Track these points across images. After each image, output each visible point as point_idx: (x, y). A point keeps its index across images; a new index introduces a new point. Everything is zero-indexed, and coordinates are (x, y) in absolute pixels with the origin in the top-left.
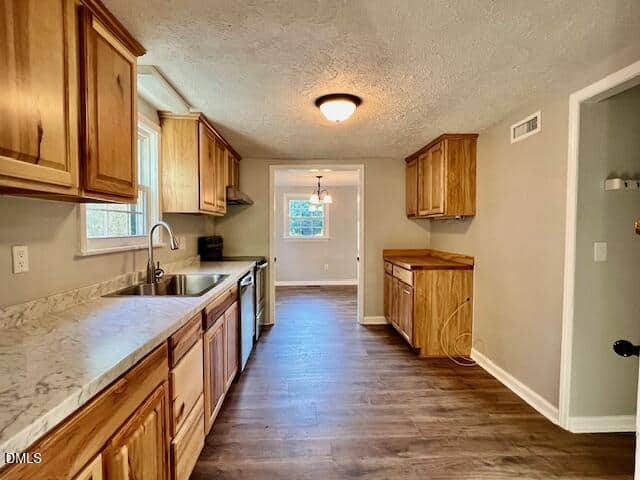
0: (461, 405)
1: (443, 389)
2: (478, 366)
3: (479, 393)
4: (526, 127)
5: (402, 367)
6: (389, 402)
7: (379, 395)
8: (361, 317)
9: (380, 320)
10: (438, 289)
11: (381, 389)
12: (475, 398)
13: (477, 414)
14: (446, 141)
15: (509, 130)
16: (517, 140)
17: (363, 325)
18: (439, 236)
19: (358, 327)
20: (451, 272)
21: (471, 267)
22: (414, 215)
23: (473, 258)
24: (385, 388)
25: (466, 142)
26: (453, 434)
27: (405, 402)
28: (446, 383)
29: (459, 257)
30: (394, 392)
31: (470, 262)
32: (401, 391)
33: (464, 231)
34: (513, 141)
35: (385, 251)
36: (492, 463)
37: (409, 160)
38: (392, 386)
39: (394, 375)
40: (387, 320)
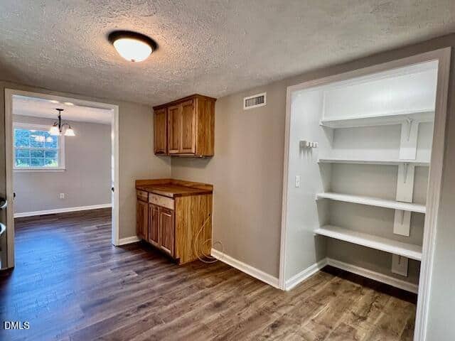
0: (226, 295)
1: (209, 287)
2: (219, 261)
3: (231, 282)
4: (254, 101)
5: (170, 277)
6: (179, 314)
7: (168, 311)
8: (116, 240)
9: (132, 239)
10: (191, 210)
11: (166, 305)
12: (231, 286)
13: (238, 299)
14: (197, 100)
15: (243, 100)
16: (248, 108)
17: (119, 246)
18: (181, 169)
19: (114, 250)
20: (199, 197)
21: (211, 192)
22: (162, 153)
23: (212, 186)
24: (169, 302)
25: (209, 103)
26: (236, 323)
27: (191, 309)
28: (208, 280)
29: (200, 185)
30: (177, 303)
31: (210, 189)
32: (183, 300)
33: (204, 166)
34: (245, 108)
35: (137, 182)
36: (268, 334)
37: (156, 109)
38: (173, 299)
39: (168, 287)
40: (139, 238)
